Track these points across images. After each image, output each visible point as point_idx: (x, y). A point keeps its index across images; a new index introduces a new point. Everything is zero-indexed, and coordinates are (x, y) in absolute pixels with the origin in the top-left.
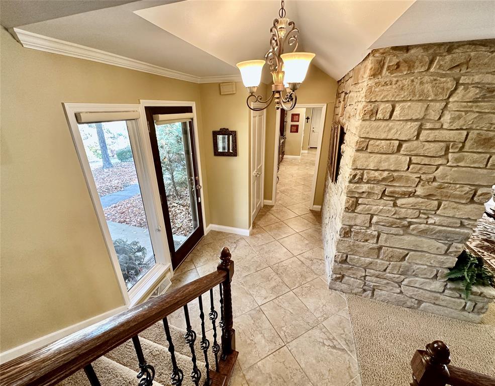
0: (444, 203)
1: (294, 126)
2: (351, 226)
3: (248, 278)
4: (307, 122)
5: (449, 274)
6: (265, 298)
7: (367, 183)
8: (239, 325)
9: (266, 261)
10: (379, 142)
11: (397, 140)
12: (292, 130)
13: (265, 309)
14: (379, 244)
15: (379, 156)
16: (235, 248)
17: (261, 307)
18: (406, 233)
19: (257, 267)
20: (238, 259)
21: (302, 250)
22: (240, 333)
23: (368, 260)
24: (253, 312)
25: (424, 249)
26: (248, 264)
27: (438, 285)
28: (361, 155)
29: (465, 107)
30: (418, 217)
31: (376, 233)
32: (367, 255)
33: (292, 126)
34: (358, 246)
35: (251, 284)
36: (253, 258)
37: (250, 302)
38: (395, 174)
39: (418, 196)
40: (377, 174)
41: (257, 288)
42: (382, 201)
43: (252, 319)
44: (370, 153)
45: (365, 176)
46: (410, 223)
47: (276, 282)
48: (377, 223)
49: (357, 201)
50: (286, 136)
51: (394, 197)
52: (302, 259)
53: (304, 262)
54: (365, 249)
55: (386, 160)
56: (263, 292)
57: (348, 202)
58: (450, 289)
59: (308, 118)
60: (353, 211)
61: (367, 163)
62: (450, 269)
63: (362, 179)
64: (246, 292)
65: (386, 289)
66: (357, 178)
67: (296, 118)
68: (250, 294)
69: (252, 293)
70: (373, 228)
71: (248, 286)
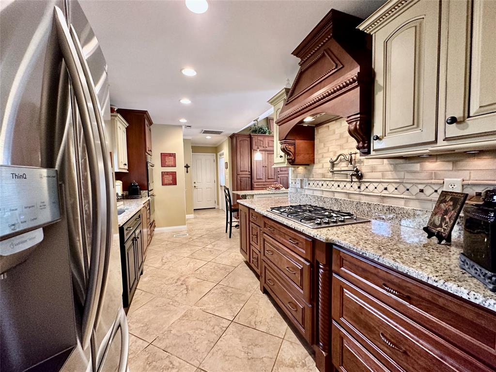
1: (168, 173)
4: (187, 172)
12: (166, 181)
33: (163, 174)
50: (155, 192)
59: (187, 167)
67: (169, 160)
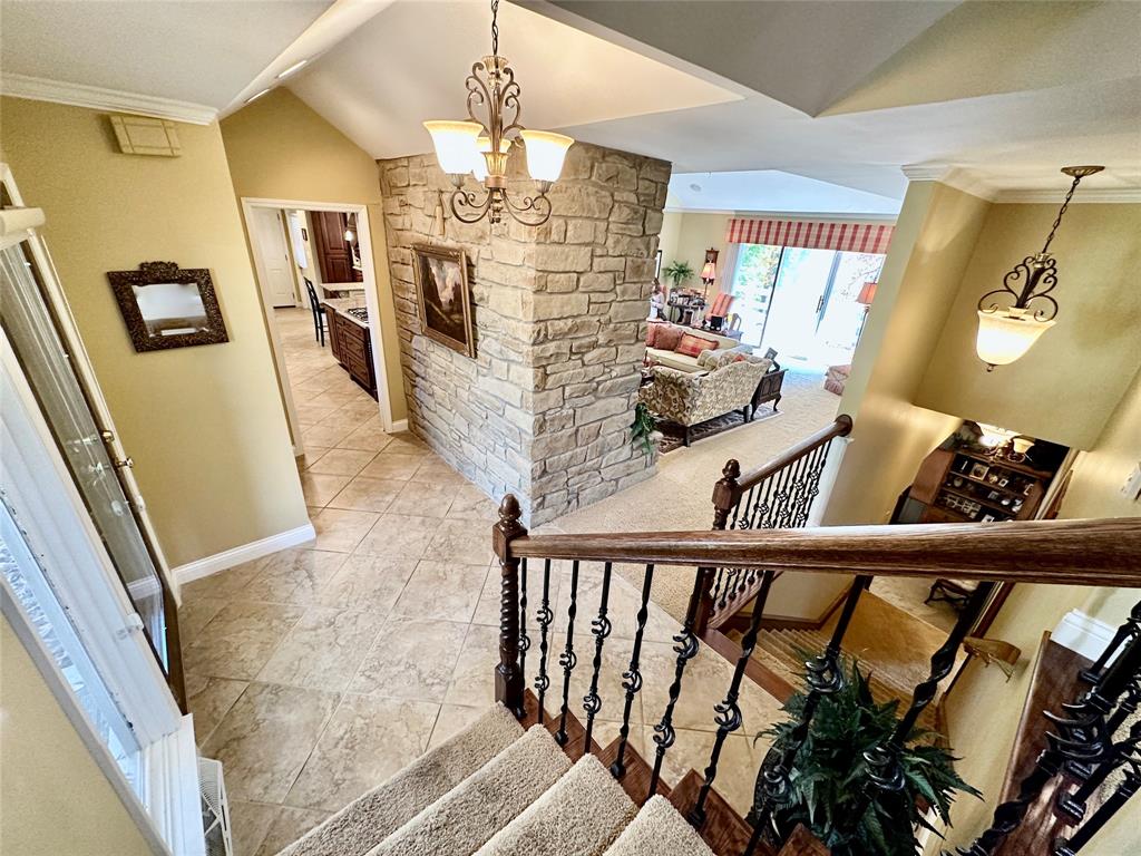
0: (620, 347)
2: (544, 413)
3: (405, 603)
5: (633, 432)
6: (467, 606)
7: (553, 340)
8: (471, 673)
9: (405, 555)
10: (558, 275)
11: (575, 272)
13: (483, 618)
14: (576, 425)
15: (560, 296)
16: (310, 577)
17: (476, 621)
18: (598, 398)
19: (400, 576)
20: (345, 590)
21: (445, 503)
22: (485, 681)
23: (568, 454)
24: (470, 639)
25: (614, 412)
26: (376, 582)
27: (626, 451)
28: (542, 297)
29: (622, 229)
30: (604, 373)
31: (571, 411)
32: (566, 448)
34: (556, 440)
35: (421, 607)
36: (373, 568)
37: (451, 632)
38: (578, 320)
39: (600, 346)
40: (561, 323)
41: (437, 604)
42: (571, 363)
43: (480, 647)
44: (551, 293)
45: (550, 331)
46: (599, 384)
47: (457, 573)
48: (571, 397)
49: (546, 370)
51: (581, 352)
52: (459, 515)
53: (466, 517)
54: (564, 440)
55: (568, 303)
56: (454, 601)
57: (537, 376)
58: (637, 448)
60: (544, 389)
61: (549, 310)
62: (632, 426)
63: (546, 336)
64: (428, 624)
65: (588, 485)
66: (542, 335)
68: (438, 621)
69: (437, 617)
70: (567, 406)
71: (421, 614)
